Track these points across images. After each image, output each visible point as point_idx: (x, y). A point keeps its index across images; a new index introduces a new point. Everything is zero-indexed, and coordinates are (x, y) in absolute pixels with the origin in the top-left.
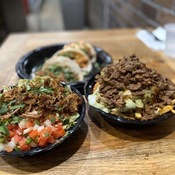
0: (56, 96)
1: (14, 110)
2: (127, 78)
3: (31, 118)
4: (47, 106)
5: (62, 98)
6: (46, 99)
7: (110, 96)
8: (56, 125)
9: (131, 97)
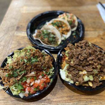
0: (41, 62)
1: (22, 74)
2: (84, 63)
3: (31, 76)
4: (38, 69)
5: (44, 62)
6: (37, 65)
7: (75, 75)
8: (45, 77)
9: (87, 74)
